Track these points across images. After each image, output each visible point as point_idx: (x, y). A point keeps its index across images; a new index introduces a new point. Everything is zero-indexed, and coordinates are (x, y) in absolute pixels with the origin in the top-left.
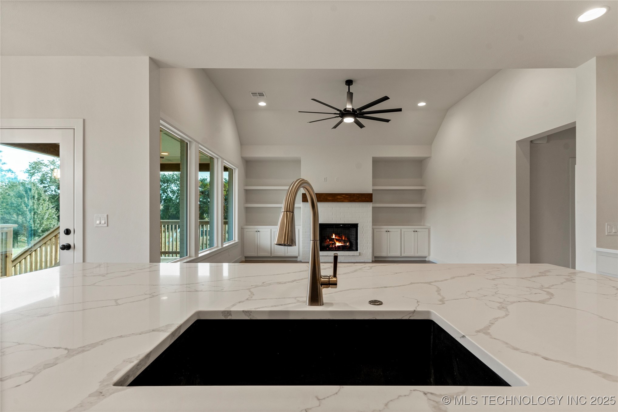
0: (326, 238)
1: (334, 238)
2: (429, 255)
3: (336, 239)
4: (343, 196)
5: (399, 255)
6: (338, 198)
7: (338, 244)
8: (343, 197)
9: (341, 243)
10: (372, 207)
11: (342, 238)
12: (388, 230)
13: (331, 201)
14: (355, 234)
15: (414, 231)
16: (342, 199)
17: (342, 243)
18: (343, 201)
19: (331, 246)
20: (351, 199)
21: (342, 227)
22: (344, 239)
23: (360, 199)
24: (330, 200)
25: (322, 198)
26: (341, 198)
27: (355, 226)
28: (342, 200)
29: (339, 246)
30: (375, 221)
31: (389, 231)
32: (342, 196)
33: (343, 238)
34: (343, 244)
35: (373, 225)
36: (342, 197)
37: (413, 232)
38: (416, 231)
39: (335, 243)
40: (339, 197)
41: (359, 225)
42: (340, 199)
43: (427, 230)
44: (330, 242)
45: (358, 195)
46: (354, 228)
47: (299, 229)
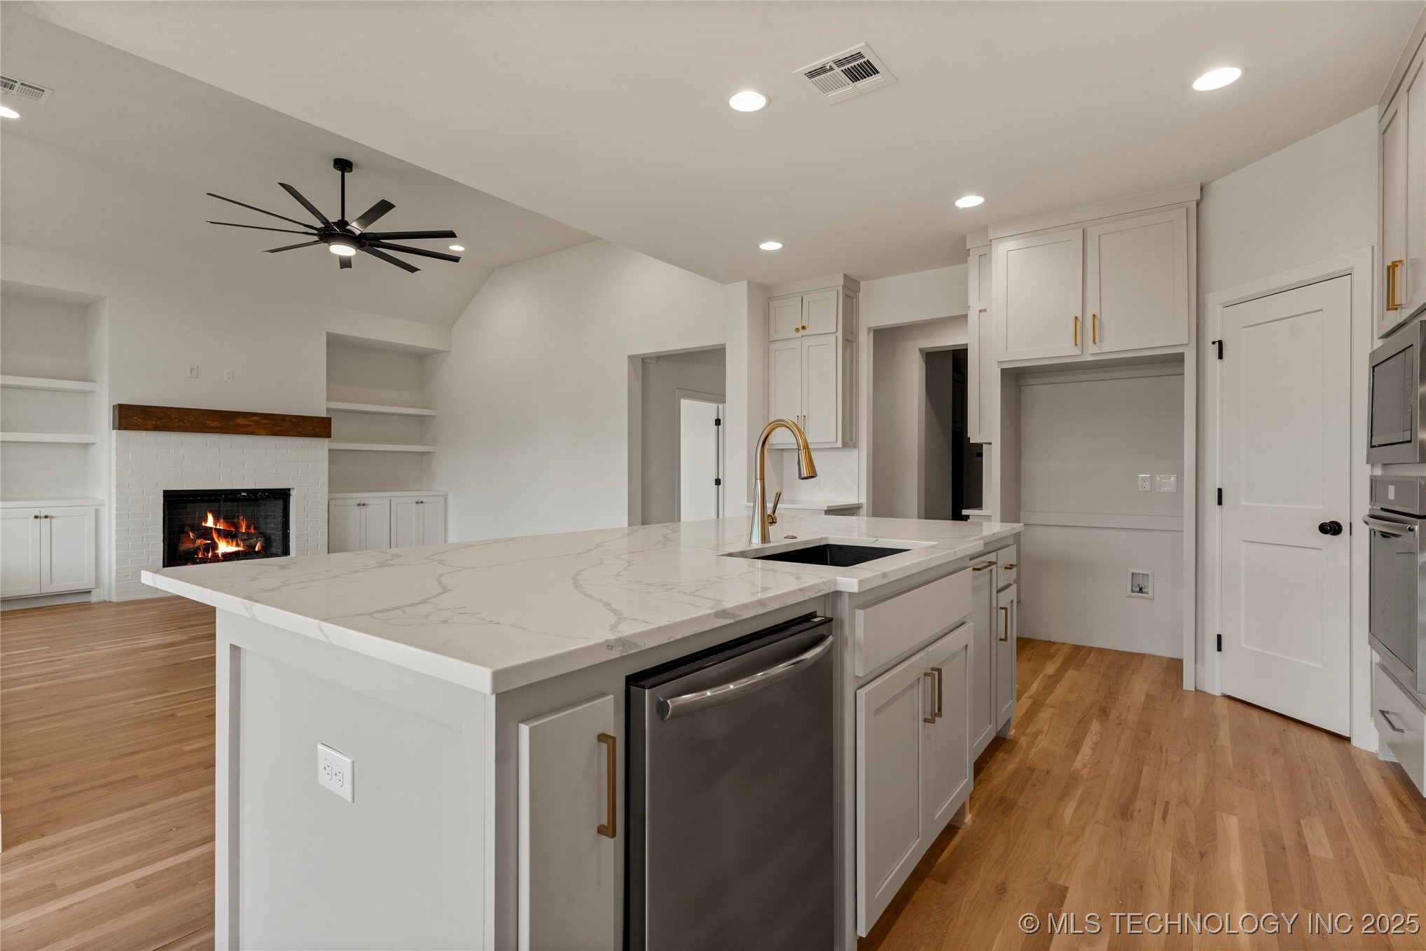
0: (187, 529)
1: (212, 528)
3: (218, 531)
4: (254, 418)
6: (238, 425)
7: (225, 547)
8: (254, 421)
9: (234, 543)
10: (329, 450)
11: (237, 527)
12: (362, 503)
13: (217, 430)
14: (278, 514)
15: (417, 503)
16: (250, 426)
17: (238, 545)
18: (252, 433)
19: (200, 556)
20: (277, 428)
21: (245, 499)
22: (244, 531)
23: (300, 429)
24: (215, 428)
25: (190, 421)
26: (248, 423)
27: (283, 496)
28: (250, 429)
29: (227, 553)
30: (337, 484)
31: (364, 505)
32: (251, 418)
33: (241, 528)
34: (242, 548)
35: (329, 492)
36: (251, 421)
37: (414, 504)
38: (422, 502)
39: (215, 547)
40: (240, 421)
41: (291, 492)
42: (244, 426)
43: (443, 498)
44: (199, 542)
45: (294, 420)
46: (280, 498)
47: (97, 507)
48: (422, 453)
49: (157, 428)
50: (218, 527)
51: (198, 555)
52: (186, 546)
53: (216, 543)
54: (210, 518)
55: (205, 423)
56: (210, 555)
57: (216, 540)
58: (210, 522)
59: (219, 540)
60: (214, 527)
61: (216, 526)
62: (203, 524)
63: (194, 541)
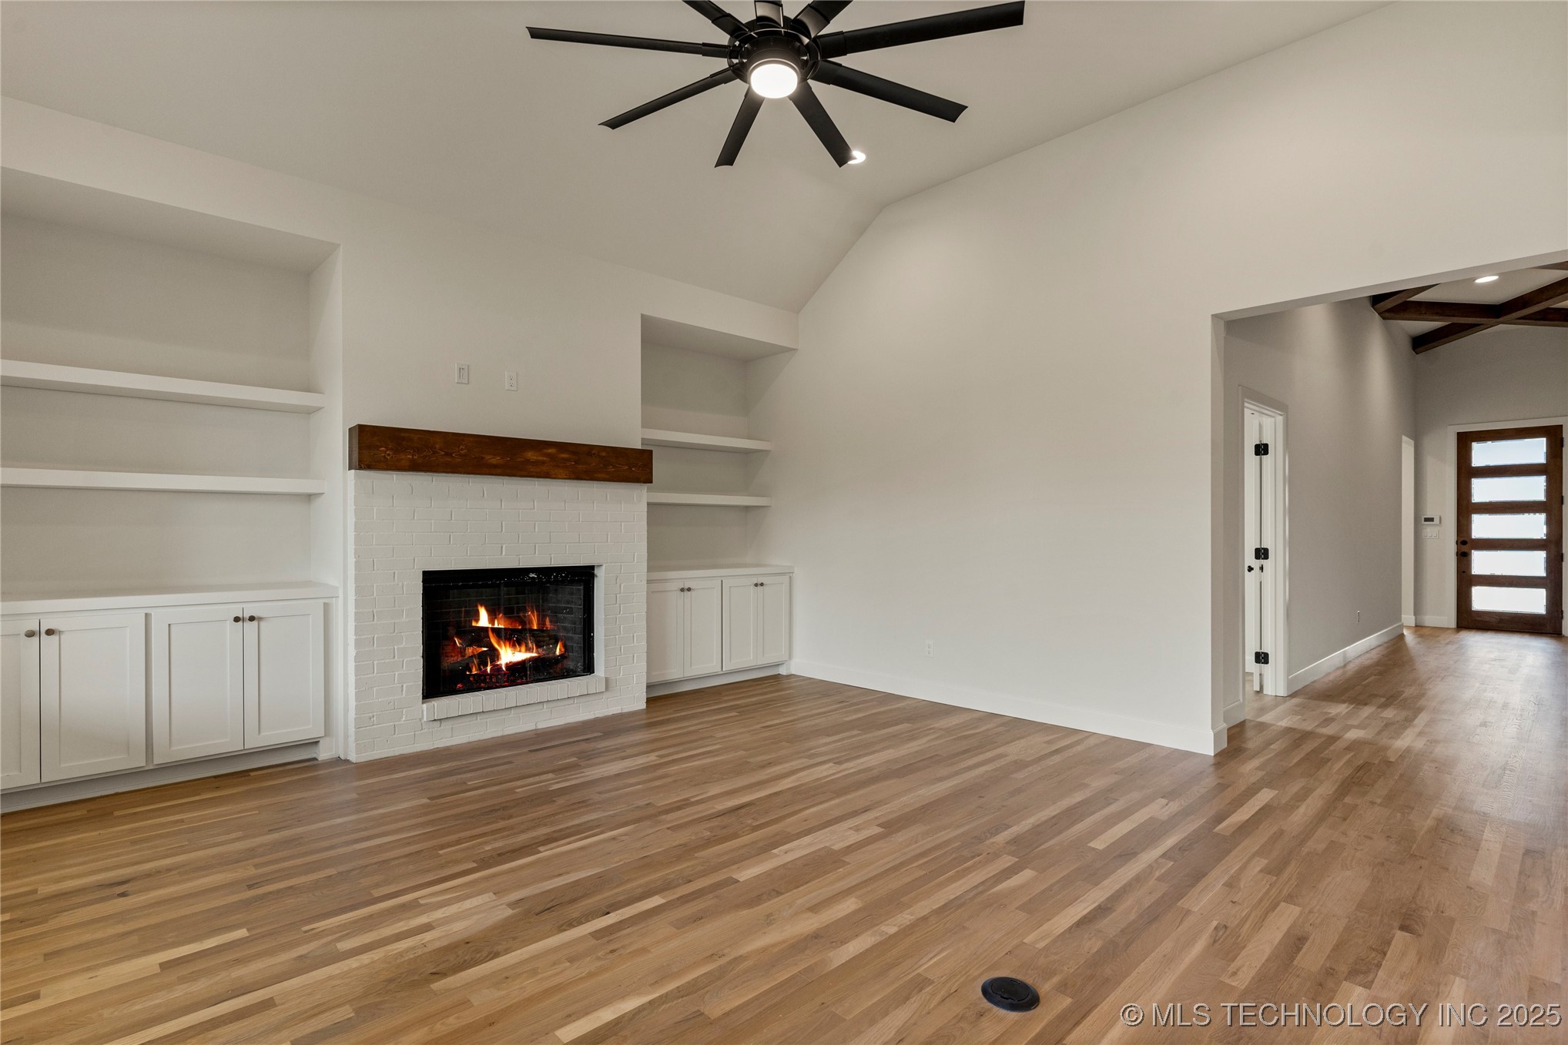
0: (452, 631)
1: (485, 629)
2: (790, 657)
3: (496, 631)
4: (550, 451)
5: (718, 669)
6: (528, 461)
7: (509, 655)
8: (548, 455)
9: (523, 649)
10: (649, 504)
12: (686, 587)
13: (499, 471)
14: (578, 606)
15: (756, 585)
16: (543, 463)
17: (528, 650)
18: (547, 476)
19: (474, 672)
20: (582, 467)
21: (534, 583)
22: (535, 628)
23: (611, 469)
24: (495, 466)
25: (461, 455)
26: (540, 458)
27: (583, 577)
28: (544, 469)
29: (513, 667)
30: (659, 558)
31: (689, 589)
32: (546, 451)
33: (531, 622)
34: (534, 655)
35: (650, 569)
36: (546, 455)
37: (752, 587)
38: (762, 584)
39: (494, 654)
40: (531, 455)
41: (596, 572)
42: (536, 463)
43: (786, 578)
44: (470, 651)
45: (604, 454)
46: (579, 582)
47: (326, 601)
48: (747, 508)
49: (415, 467)
50: (496, 626)
51: (471, 671)
52: (450, 661)
53: (496, 650)
54: (483, 613)
55: (482, 458)
56: (489, 669)
57: (496, 646)
58: (484, 620)
59: (499, 645)
60: (490, 626)
61: (493, 624)
62: (474, 624)
63: (462, 652)
